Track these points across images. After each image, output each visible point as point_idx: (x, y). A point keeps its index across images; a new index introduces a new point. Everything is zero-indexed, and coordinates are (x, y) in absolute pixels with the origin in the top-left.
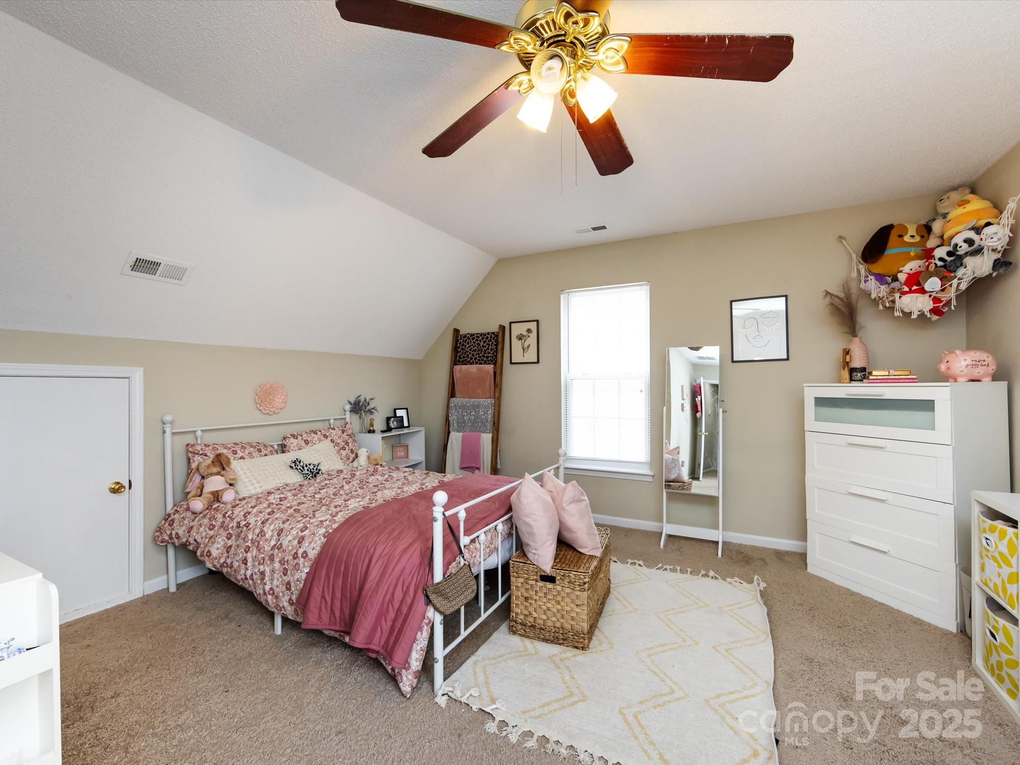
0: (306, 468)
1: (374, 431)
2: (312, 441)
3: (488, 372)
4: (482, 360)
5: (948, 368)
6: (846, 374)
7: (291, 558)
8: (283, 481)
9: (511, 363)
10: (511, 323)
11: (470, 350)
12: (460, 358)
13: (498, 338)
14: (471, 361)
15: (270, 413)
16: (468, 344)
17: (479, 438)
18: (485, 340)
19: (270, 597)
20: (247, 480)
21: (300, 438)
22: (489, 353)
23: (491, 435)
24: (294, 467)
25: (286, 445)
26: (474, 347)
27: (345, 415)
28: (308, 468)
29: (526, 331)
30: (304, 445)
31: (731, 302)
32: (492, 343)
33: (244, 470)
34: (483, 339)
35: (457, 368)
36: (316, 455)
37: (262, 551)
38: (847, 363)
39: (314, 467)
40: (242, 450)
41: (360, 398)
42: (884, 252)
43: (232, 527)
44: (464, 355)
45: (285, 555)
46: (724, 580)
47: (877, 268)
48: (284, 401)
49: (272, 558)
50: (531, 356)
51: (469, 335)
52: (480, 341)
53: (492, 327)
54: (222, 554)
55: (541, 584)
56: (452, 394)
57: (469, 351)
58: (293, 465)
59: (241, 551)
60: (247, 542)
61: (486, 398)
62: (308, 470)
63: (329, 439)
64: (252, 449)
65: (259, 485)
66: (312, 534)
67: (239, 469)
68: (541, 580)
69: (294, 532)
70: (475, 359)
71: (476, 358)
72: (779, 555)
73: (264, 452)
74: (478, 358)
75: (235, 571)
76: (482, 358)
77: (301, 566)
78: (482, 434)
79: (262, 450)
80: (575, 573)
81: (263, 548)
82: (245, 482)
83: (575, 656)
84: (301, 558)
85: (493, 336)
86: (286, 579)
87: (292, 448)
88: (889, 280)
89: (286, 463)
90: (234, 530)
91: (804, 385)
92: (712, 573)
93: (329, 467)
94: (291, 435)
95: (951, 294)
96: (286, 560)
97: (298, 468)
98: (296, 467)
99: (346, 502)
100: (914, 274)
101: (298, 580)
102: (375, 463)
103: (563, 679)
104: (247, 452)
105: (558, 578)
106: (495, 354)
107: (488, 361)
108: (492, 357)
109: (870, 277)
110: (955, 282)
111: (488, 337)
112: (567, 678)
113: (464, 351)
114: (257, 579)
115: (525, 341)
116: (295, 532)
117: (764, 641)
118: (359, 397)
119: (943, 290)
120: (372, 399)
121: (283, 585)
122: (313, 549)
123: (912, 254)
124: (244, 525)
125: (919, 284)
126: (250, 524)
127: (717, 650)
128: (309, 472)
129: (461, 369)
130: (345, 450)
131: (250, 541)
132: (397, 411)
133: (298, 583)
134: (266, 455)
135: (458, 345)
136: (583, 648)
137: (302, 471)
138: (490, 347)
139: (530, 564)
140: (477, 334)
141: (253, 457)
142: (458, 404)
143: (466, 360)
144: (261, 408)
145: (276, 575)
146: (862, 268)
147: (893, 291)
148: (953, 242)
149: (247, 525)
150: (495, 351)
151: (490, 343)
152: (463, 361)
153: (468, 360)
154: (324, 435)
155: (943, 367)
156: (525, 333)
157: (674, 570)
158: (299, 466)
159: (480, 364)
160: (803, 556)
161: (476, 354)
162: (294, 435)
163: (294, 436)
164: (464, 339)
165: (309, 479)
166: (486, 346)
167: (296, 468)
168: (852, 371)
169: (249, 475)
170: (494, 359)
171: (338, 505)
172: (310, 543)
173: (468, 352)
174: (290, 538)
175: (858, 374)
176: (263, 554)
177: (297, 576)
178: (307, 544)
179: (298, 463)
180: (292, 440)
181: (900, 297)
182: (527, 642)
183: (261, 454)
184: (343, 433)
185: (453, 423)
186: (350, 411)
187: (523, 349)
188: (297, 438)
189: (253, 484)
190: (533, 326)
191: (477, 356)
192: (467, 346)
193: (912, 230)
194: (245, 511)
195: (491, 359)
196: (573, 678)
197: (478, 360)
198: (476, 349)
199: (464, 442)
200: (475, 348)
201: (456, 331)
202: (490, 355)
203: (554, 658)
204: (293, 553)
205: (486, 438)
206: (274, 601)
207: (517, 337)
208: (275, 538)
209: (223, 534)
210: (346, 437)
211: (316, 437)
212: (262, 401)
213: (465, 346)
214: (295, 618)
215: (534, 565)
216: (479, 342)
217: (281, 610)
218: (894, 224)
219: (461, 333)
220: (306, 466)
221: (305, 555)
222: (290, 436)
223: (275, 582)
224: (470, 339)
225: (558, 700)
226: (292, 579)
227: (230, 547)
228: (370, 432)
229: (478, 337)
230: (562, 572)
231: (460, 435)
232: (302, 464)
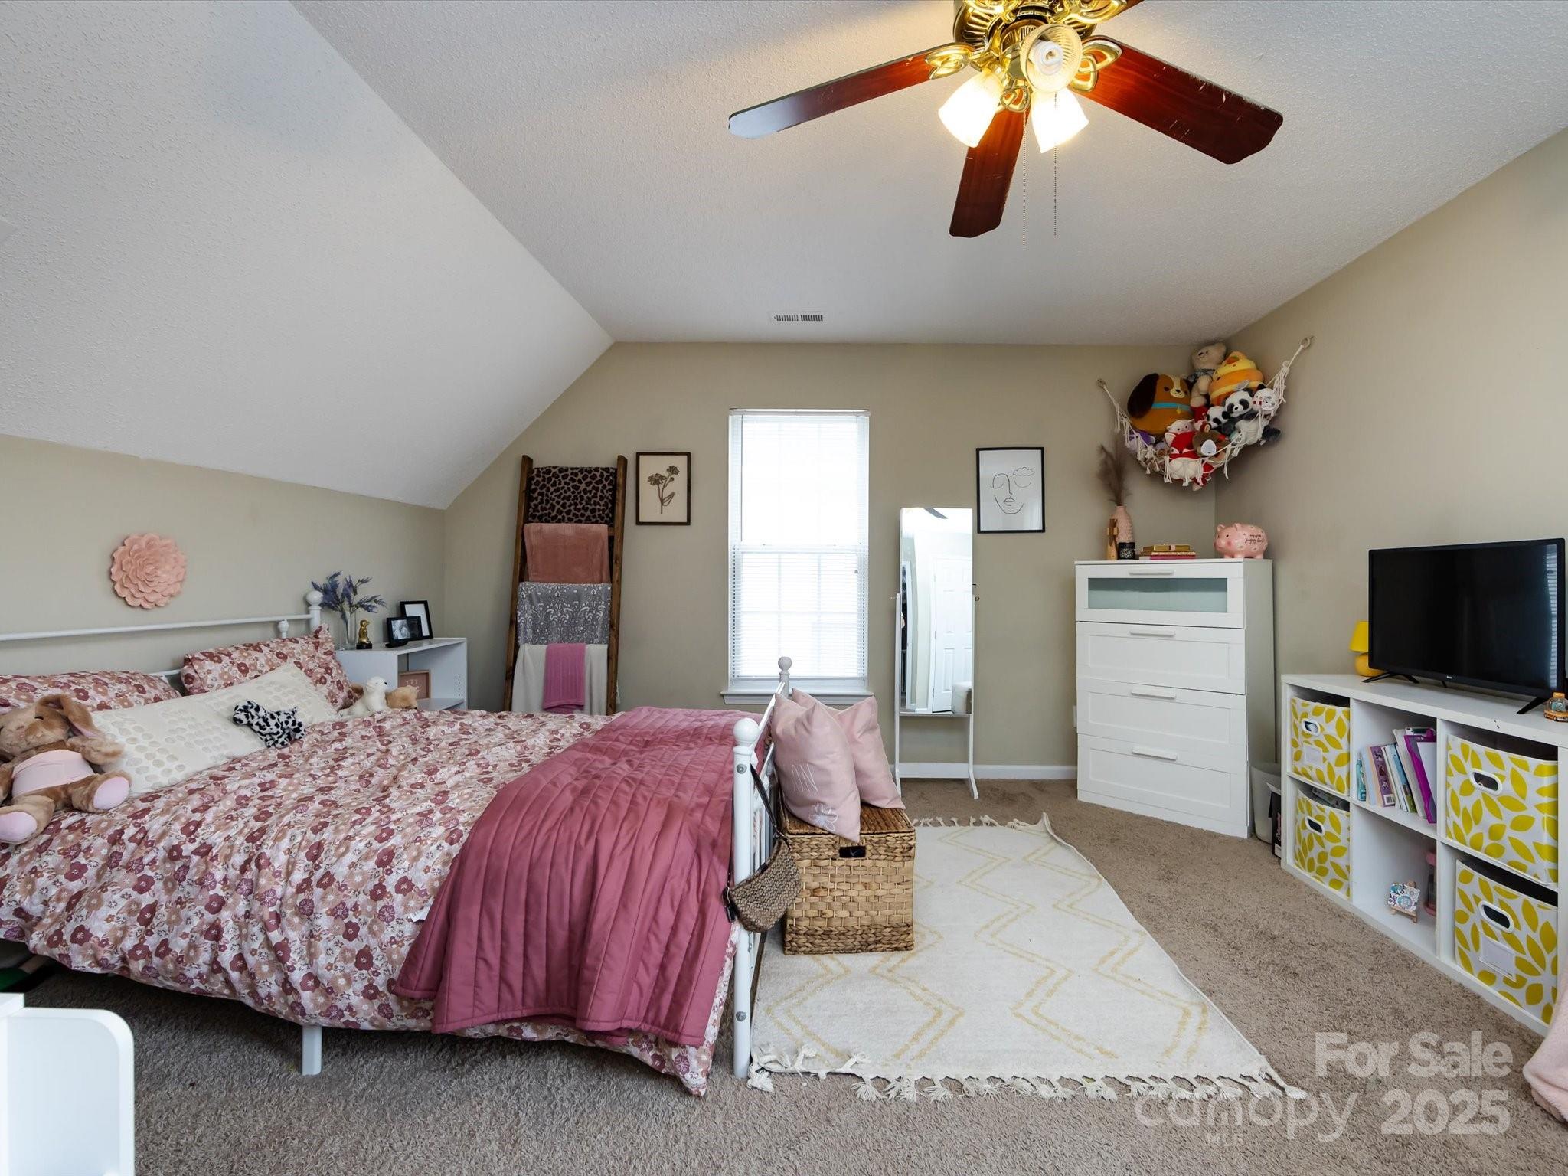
0: (272, 722)
1: (369, 646)
2: (255, 665)
3: (597, 536)
4: (582, 515)
5: (1229, 543)
6: (1113, 551)
7: (363, 899)
8: (225, 752)
9: (638, 523)
10: (638, 454)
11: (559, 496)
12: (535, 510)
13: (615, 477)
14: (560, 517)
15: (145, 605)
16: (554, 485)
17: (582, 652)
18: (589, 480)
19: (306, 997)
20: (141, 755)
21: (226, 660)
22: (596, 504)
23: (605, 647)
24: (245, 721)
25: (193, 678)
26: (565, 492)
27: (308, 612)
28: (276, 720)
29: (668, 470)
30: (238, 674)
31: (978, 450)
32: (604, 487)
33: (129, 733)
34: (585, 478)
35: (532, 527)
36: (278, 694)
37: (268, 899)
38: (1114, 537)
39: (289, 717)
40: (100, 690)
41: (336, 579)
42: (1151, 406)
43: (153, 861)
44: (544, 505)
45: (344, 896)
46: (1004, 824)
47: (1145, 423)
48: (180, 579)
49: (306, 911)
50: (676, 511)
51: (556, 470)
52: (580, 482)
53: (604, 459)
54: (125, 929)
55: (840, 862)
56: (521, 573)
57: (556, 498)
58: (241, 716)
59: (197, 909)
60: (213, 888)
61: (594, 583)
62: (277, 725)
63: (291, 661)
64: (123, 687)
65: (177, 763)
66: (415, 841)
67: (114, 730)
68: (841, 856)
69: (359, 845)
70: (568, 512)
71: (570, 511)
72: (1039, 785)
73: (151, 693)
74: (573, 512)
75: (179, 960)
76: (582, 511)
77: (399, 909)
78: (588, 646)
79: (146, 687)
80: (896, 835)
81: (270, 893)
82: (139, 761)
83: (903, 961)
84: (394, 894)
85: (605, 474)
86: (356, 945)
87: (209, 682)
88: (1153, 439)
89: (219, 714)
90: (158, 868)
91: (1076, 563)
92: (986, 819)
93: (312, 718)
94: (203, 654)
95: (1224, 460)
96: (349, 905)
97: (254, 722)
98: (250, 719)
99: (433, 776)
100: (1182, 435)
101: (392, 941)
102: (404, 704)
103: (912, 994)
104: (111, 693)
105: (869, 847)
106: (610, 505)
107: (594, 517)
108: (603, 511)
109: (1136, 434)
110: (1229, 447)
111: (595, 476)
112: (919, 992)
113: (545, 498)
114: (259, 965)
115: (664, 487)
116: (362, 845)
117: (1099, 885)
118: (335, 575)
119: (1216, 456)
120: (363, 582)
121: (345, 960)
122: (427, 870)
123: (1179, 411)
124: (195, 852)
125: (1190, 447)
126: (210, 848)
127: (1059, 909)
128: (279, 730)
129: (541, 528)
130: (325, 683)
131: (219, 886)
132: (407, 606)
133: (394, 946)
134: (157, 699)
135: (533, 487)
136: (907, 948)
137: (262, 728)
138: (599, 493)
139: (823, 834)
140: (572, 469)
141: (130, 705)
142: (536, 593)
143: (550, 514)
144: (125, 594)
145: (322, 945)
146: (1127, 422)
147: (1161, 454)
148: (1228, 402)
149: (205, 851)
150: (610, 501)
151: (600, 486)
152: (542, 516)
153: (554, 514)
154: (279, 654)
155: (1223, 542)
156: (665, 474)
157: (936, 824)
158: (256, 717)
159: (576, 522)
160: (1072, 784)
161: (570, 505)
162: (211, 654)
163: (211, 657)
164: (547, 476)
165: (282, 743)
166: (590, 492)
167: (250, 725)
168: (1120, 547)
169: (145, 743)
170: (607, 515)
171: (417, 783)
172: (416, 859)
173: (554, 500)
174: (350, 858)
175: (1126, 550)
176: (273, 905)
177: (388, 933)
178: (406, 864)
179: (253, 711)
180: (208, 665)
181: (1170, 460)
182: (825, 959)
183: (146, 695)
184: (317, 648)
185: (525, 628)
186: (322, 605)
187: (662, 500)
188: (220, 661)
189: (159, 763)
190: (680, 462)
191: (572, 508)
192: (552, 489)
193: (1177, 386)
194: (183, 820)
195: (600, 515)
196: (925, 990)
197: (574, 515)
198: (570, 496)
199: (551, 662)
200: (569, 493)
201: (527, 461)
202: (598, 507)
203: (878, 971)
204: (370, 886)
205: (596, 653)
206: (321, 1000)
207: (651, 478)
208: (303, 865)
209: (127, 881)
210: (324, 657)
211: (262, 659)
212: (127, 576)
213: (548, 489)
214: (382, 1024)
215: (829, 833)
216: (576, 483)
217: (343, 1016)
218: (1159, 374)
219: (535, 465)
220: (273, 717)
221: (405, 886)
222: (202, 657)
223: (322, 960)
224: (558, 477)
225: (929, 1025)
226: (373, 943)
227: (152, 909)
228: (361, 646)
229: (576, 475)
230: (875, 838)
231: (541, 650)
232: (262, 713)
